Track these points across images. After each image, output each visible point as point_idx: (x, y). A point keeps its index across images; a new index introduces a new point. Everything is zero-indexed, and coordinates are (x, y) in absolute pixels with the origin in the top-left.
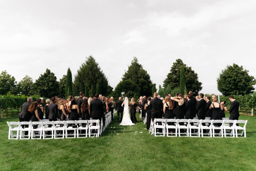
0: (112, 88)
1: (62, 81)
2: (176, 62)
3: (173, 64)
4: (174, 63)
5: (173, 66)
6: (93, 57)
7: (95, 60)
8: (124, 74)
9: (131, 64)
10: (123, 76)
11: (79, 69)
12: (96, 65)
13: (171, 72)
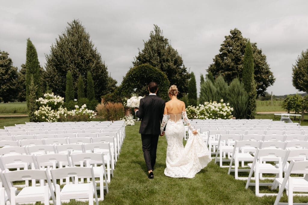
0: (115, 80)
1: (25, 68)
2: (231, 35)
3: (225, 39)
4: (225, 37)
5: (225, 42)
6: (80, 24)
7: (83, 30)
8: (138, 55)
9: (150, 38)
10: (136, 59)
11: (54, 45)
12: (86, 38)
13: (222, 53)
